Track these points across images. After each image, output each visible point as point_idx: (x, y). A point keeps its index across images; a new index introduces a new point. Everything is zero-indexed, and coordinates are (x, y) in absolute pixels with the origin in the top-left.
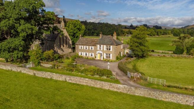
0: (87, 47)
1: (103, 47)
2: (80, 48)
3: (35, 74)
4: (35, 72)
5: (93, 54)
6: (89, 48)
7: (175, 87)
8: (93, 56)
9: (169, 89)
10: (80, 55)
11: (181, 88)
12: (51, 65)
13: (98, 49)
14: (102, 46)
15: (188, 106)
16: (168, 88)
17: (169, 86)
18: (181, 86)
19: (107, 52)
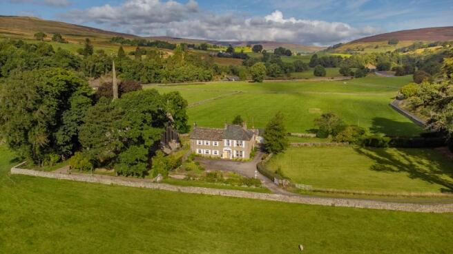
0: (209, 142)
1: (232, 142)
2: (198, 144)
3: (179, 190)
4: (179, 187)
5: (218, 152)
6: (211, 145)
7: (319, 191)
8: (218, 154)
9: (315, 193)
10: (197, 152)
11: (324, 192)
12: (184, 177)
13: (225, 145)
14: (230, 141)
15: (328, 206)
16: (313, 193)
17: (314, 191)
18: (324, 190)
19: (238, 149)
